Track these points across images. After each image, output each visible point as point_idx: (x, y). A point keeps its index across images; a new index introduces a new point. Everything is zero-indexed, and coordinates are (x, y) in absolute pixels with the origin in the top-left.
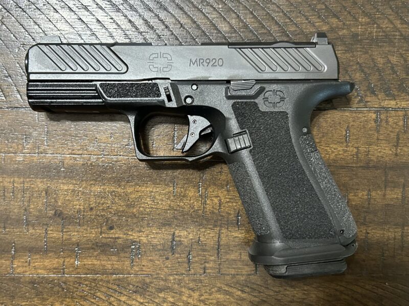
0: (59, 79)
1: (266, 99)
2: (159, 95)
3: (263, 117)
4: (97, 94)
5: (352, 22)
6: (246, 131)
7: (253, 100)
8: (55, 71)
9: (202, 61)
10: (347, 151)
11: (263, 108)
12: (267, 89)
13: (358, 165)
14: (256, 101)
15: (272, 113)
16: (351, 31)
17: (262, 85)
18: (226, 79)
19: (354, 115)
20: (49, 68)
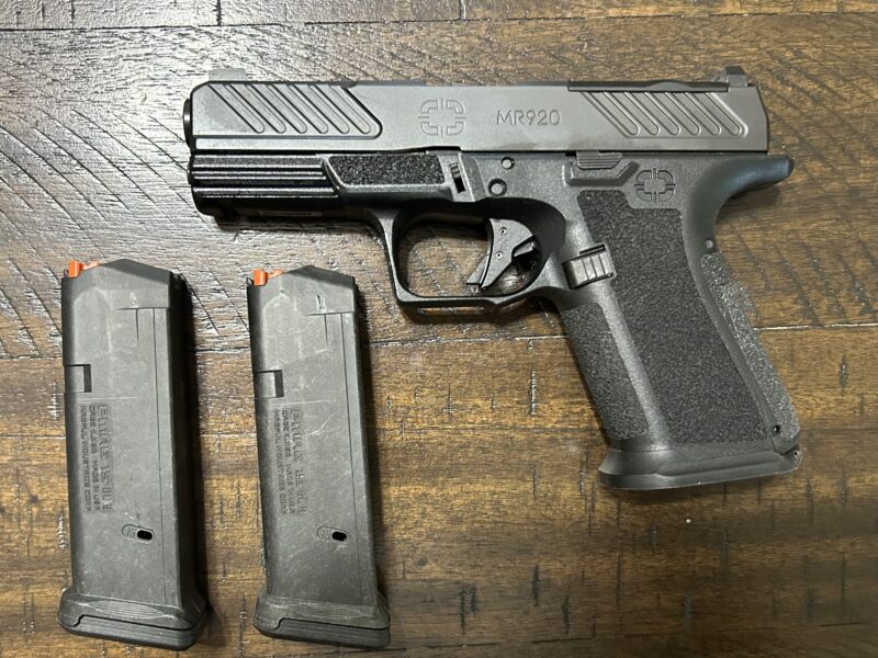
0: (251, 148)
1: (639, 187)
2: (440, 179)
3: (635, 220)
4: (324, 178)
5: (848, 167)
6: (603, 246)
7: (616, 188)
8: (243, 134)
9: (519, 115)
10: (842, 401)
11: (636, 202)
12: (642, 168)
13: (863, 427)
14: (623, 189)
15: (652, 211)
16: (846, 183)
17: (633, 160)
18: (566, 148)
19: (855, 336)
20: (232, 128)
